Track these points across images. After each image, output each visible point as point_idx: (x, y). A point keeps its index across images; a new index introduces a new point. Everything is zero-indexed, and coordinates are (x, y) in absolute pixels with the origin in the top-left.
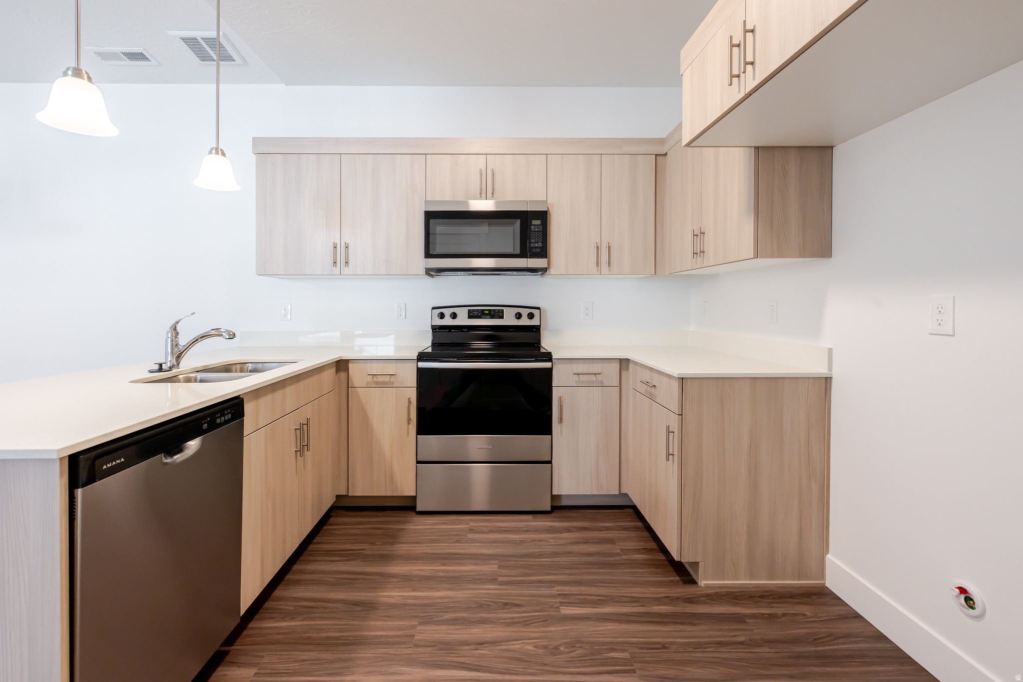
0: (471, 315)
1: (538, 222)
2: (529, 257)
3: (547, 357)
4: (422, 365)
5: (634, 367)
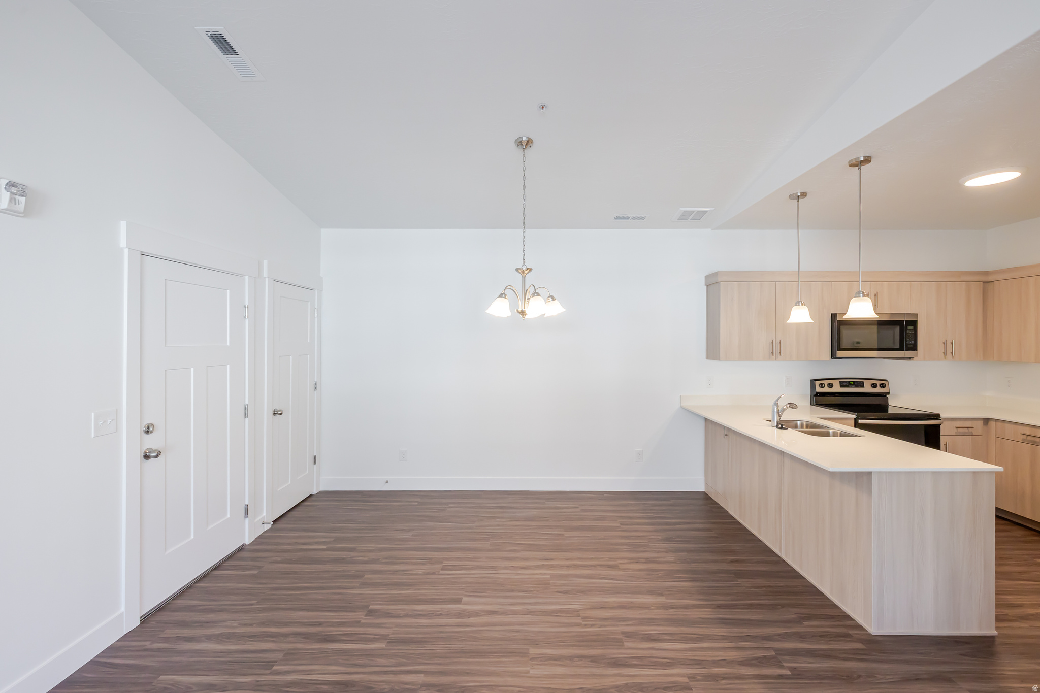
0: (842, 385)
1: (911, 328)
2: (903, 350)
3: (936, 417)
4: (860, 421)
5: (999, 424)
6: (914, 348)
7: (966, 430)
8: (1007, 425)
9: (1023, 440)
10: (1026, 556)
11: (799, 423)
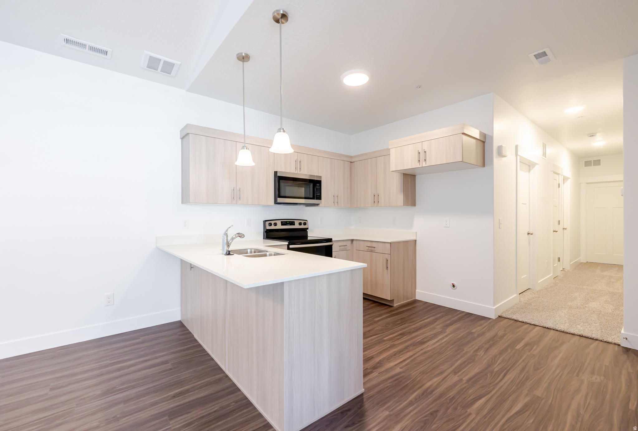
0: (283, 224)
1: (318, 185)
2: (314, 199)
3: (330, 240)
4: (291, 246)
5: (357, 242)
6: (319, 198)
7: (343, 247)
8: (361, 242)
9: (367, 250)
10: (371, 318)
11: (249, 251)
